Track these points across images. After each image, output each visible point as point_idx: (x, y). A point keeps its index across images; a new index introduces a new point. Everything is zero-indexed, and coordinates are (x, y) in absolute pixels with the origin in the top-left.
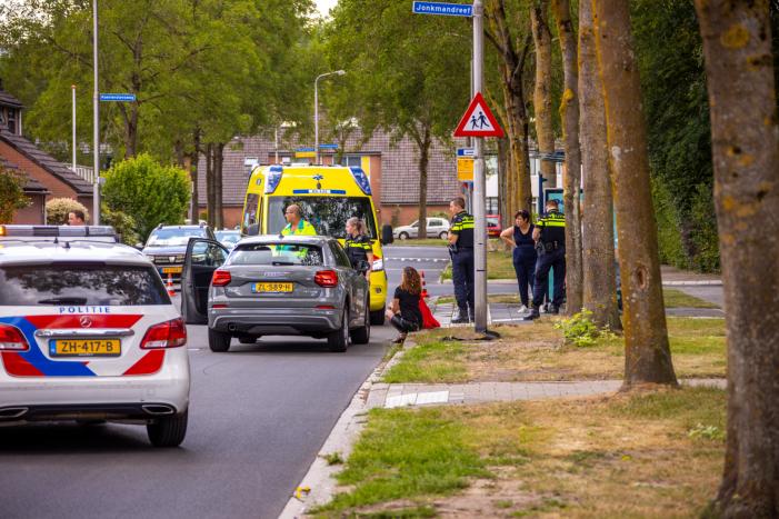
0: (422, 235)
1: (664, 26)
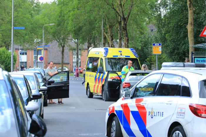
1: (180, 9)
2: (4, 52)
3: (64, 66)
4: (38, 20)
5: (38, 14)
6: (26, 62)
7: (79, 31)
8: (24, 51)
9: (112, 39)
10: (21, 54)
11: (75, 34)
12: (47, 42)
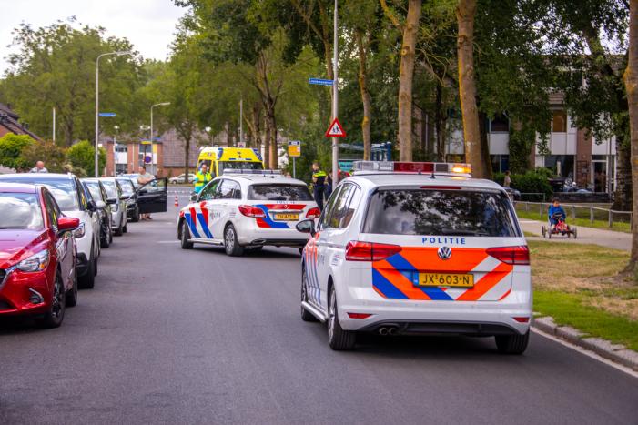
0: (187, 182)
2: (86, 149)
3: (190, 171)
4: (144, 94)
5: (144, 85)
6: (126, 165)
7: (208, 116)
8: (121, 146)
9: (258, 130)
10: (116, 150)
11: (202, 120)
12: (162, 130)
